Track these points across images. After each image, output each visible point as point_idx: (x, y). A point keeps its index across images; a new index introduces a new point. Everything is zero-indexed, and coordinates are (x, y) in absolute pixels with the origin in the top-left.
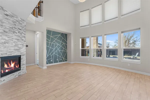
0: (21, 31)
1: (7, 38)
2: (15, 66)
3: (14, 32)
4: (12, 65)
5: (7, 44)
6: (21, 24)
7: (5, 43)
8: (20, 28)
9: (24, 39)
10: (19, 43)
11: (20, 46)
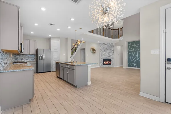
0: (111, 49)
1: (105, 53)
2: (109, 62)
3: (108, 50)
4: (108, 62)
5: (105, 55)
6: (111, 45)
7: (104, 54)
8: (111, 47)
9: (113, 51)
10: (110, 54)
11: (110, 55)
